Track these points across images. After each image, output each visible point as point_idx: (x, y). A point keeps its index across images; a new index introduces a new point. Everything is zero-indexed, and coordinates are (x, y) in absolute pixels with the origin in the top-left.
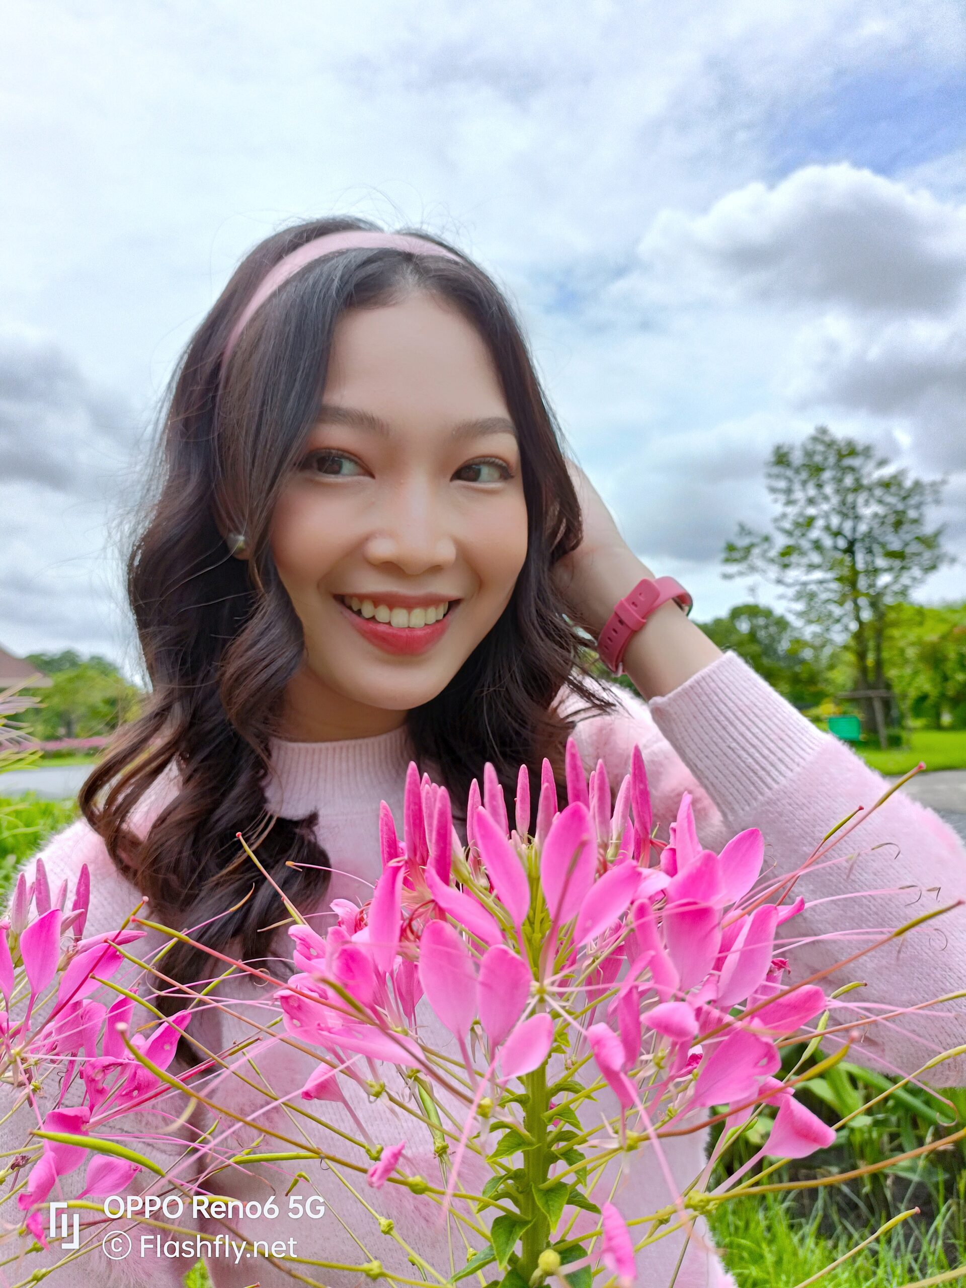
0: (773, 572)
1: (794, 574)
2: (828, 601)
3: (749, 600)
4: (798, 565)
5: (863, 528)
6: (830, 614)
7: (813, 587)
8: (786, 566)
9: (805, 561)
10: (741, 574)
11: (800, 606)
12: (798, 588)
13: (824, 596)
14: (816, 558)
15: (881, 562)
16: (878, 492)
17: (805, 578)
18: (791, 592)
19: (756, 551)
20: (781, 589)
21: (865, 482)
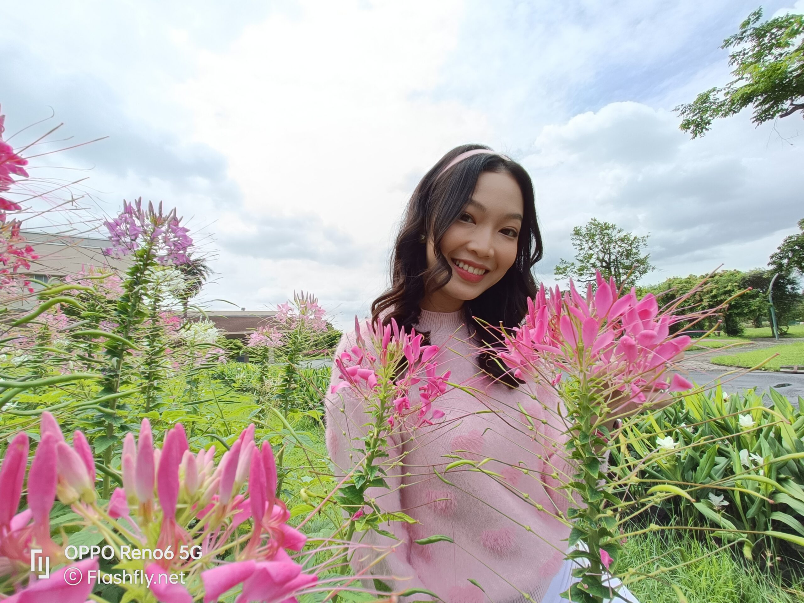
0: (576, 277)
1: (585, 277)
4: (587, 273)
10: (562, 278)
12: (586, 283)
16: (619, 243)
19: (568, 269)
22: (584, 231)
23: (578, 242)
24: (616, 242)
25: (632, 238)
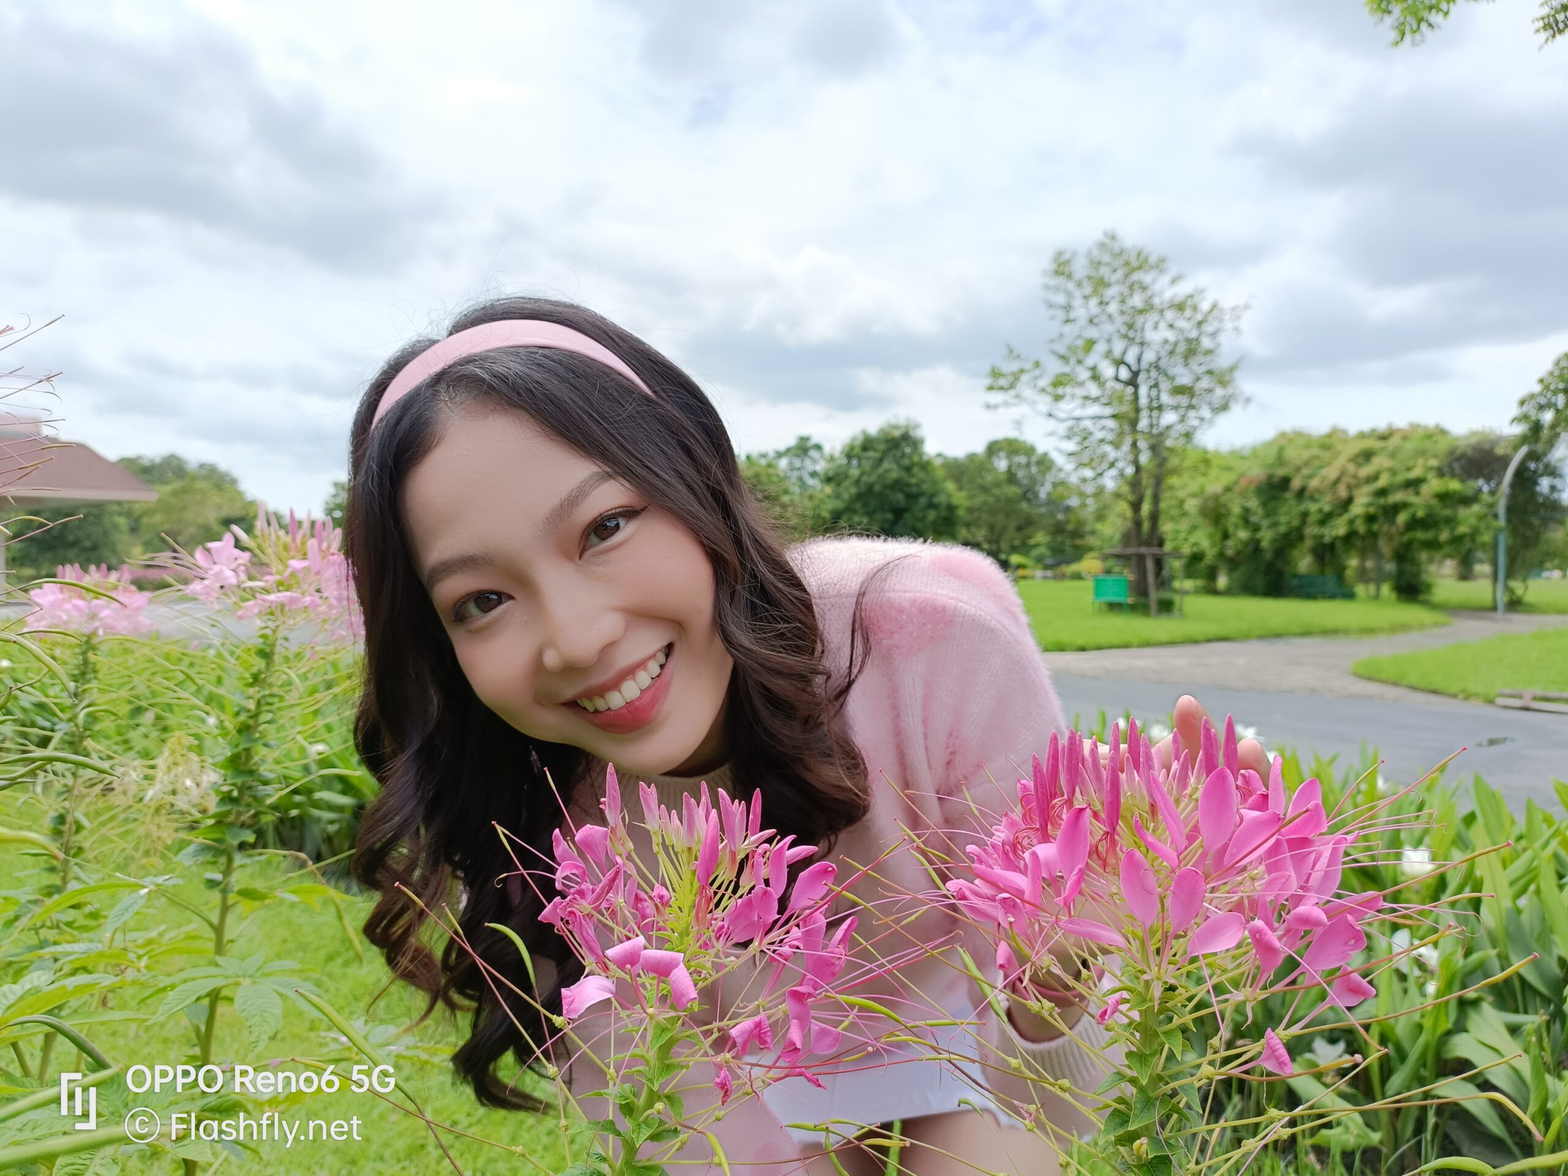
0: (1044, 403)
1: (1067, 407)
2: (1102, 441)
3: (1012, 434)
4: (1073, 396)
5: (1149, 356)
6: (1104, 456)
7: (1087, 423)
8: (1058, 398)
9: (1080, 392)
10: (1006, 404)
11: (1071, 446)
12: (1070, 423)
13: (1100, 435)
14: (1093, 390)
15: (1165, 398)
16: (1170, 315)
17: (1078, 413)
18: (1062, 428)
19: (1025, 378)
20: (1051, 424)
21: (1156, 301)
22: (1080, 268)
23: (1061, 299)
24: (1162, 311)
25: (1205, 306)
